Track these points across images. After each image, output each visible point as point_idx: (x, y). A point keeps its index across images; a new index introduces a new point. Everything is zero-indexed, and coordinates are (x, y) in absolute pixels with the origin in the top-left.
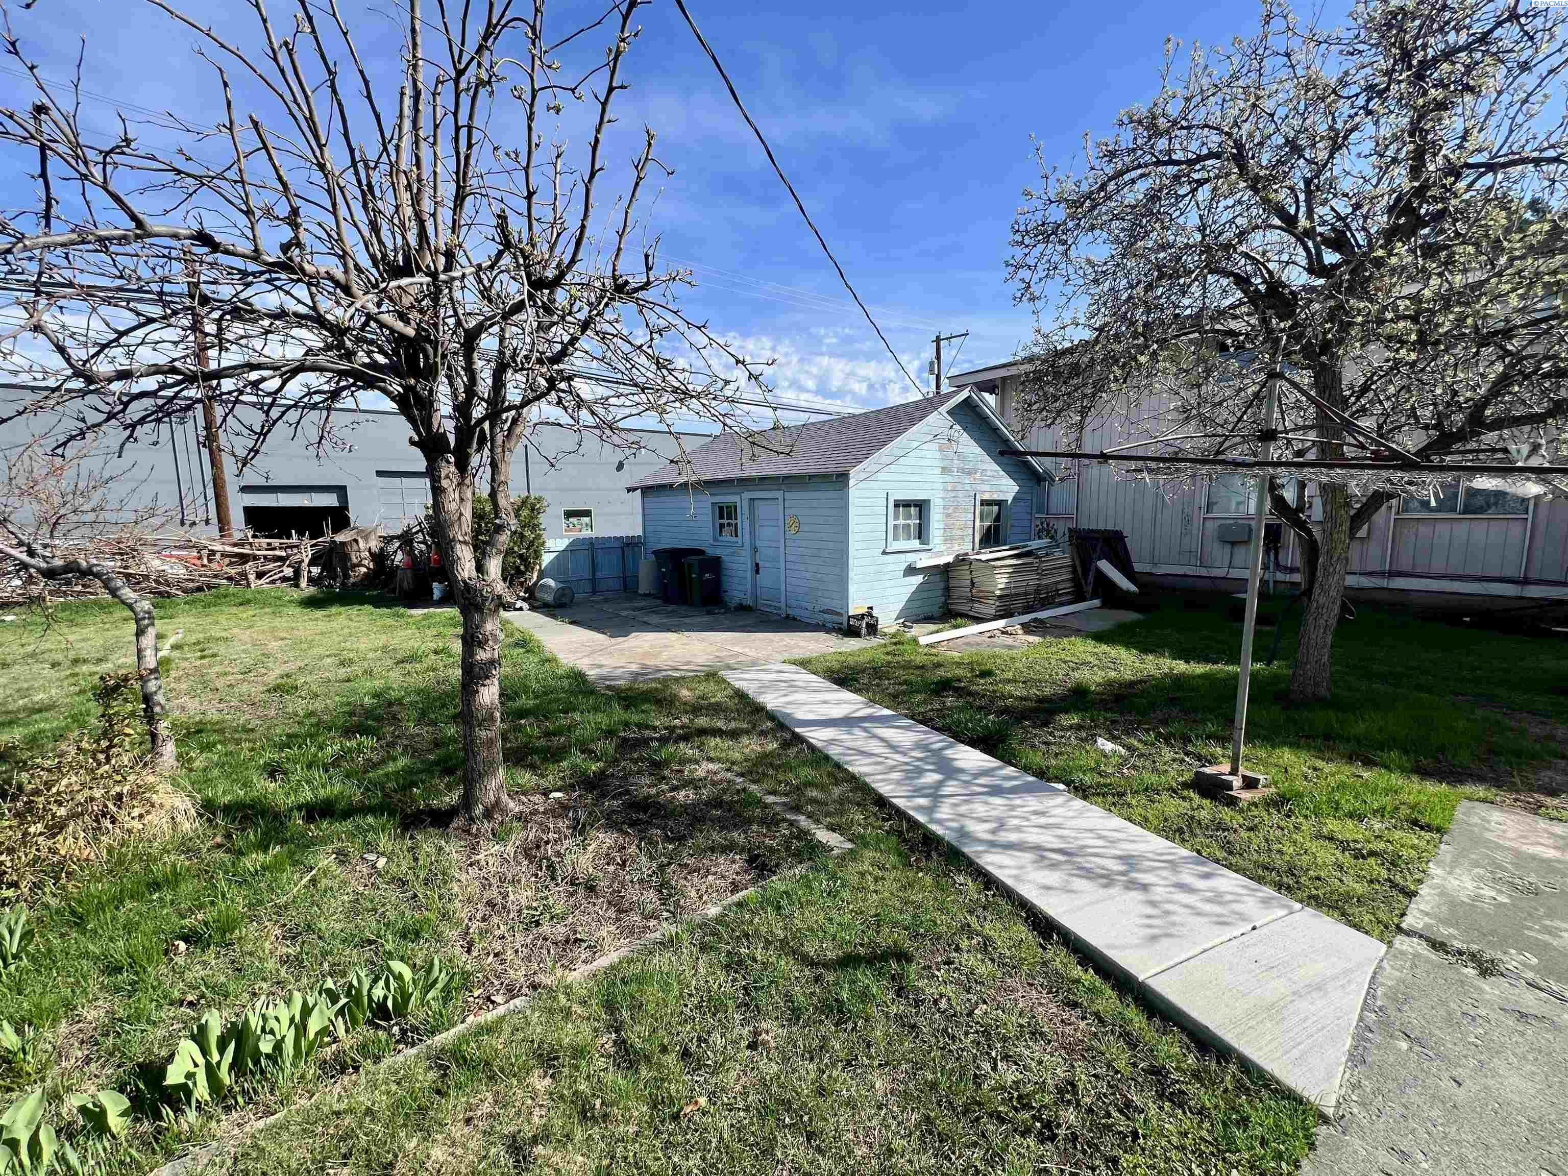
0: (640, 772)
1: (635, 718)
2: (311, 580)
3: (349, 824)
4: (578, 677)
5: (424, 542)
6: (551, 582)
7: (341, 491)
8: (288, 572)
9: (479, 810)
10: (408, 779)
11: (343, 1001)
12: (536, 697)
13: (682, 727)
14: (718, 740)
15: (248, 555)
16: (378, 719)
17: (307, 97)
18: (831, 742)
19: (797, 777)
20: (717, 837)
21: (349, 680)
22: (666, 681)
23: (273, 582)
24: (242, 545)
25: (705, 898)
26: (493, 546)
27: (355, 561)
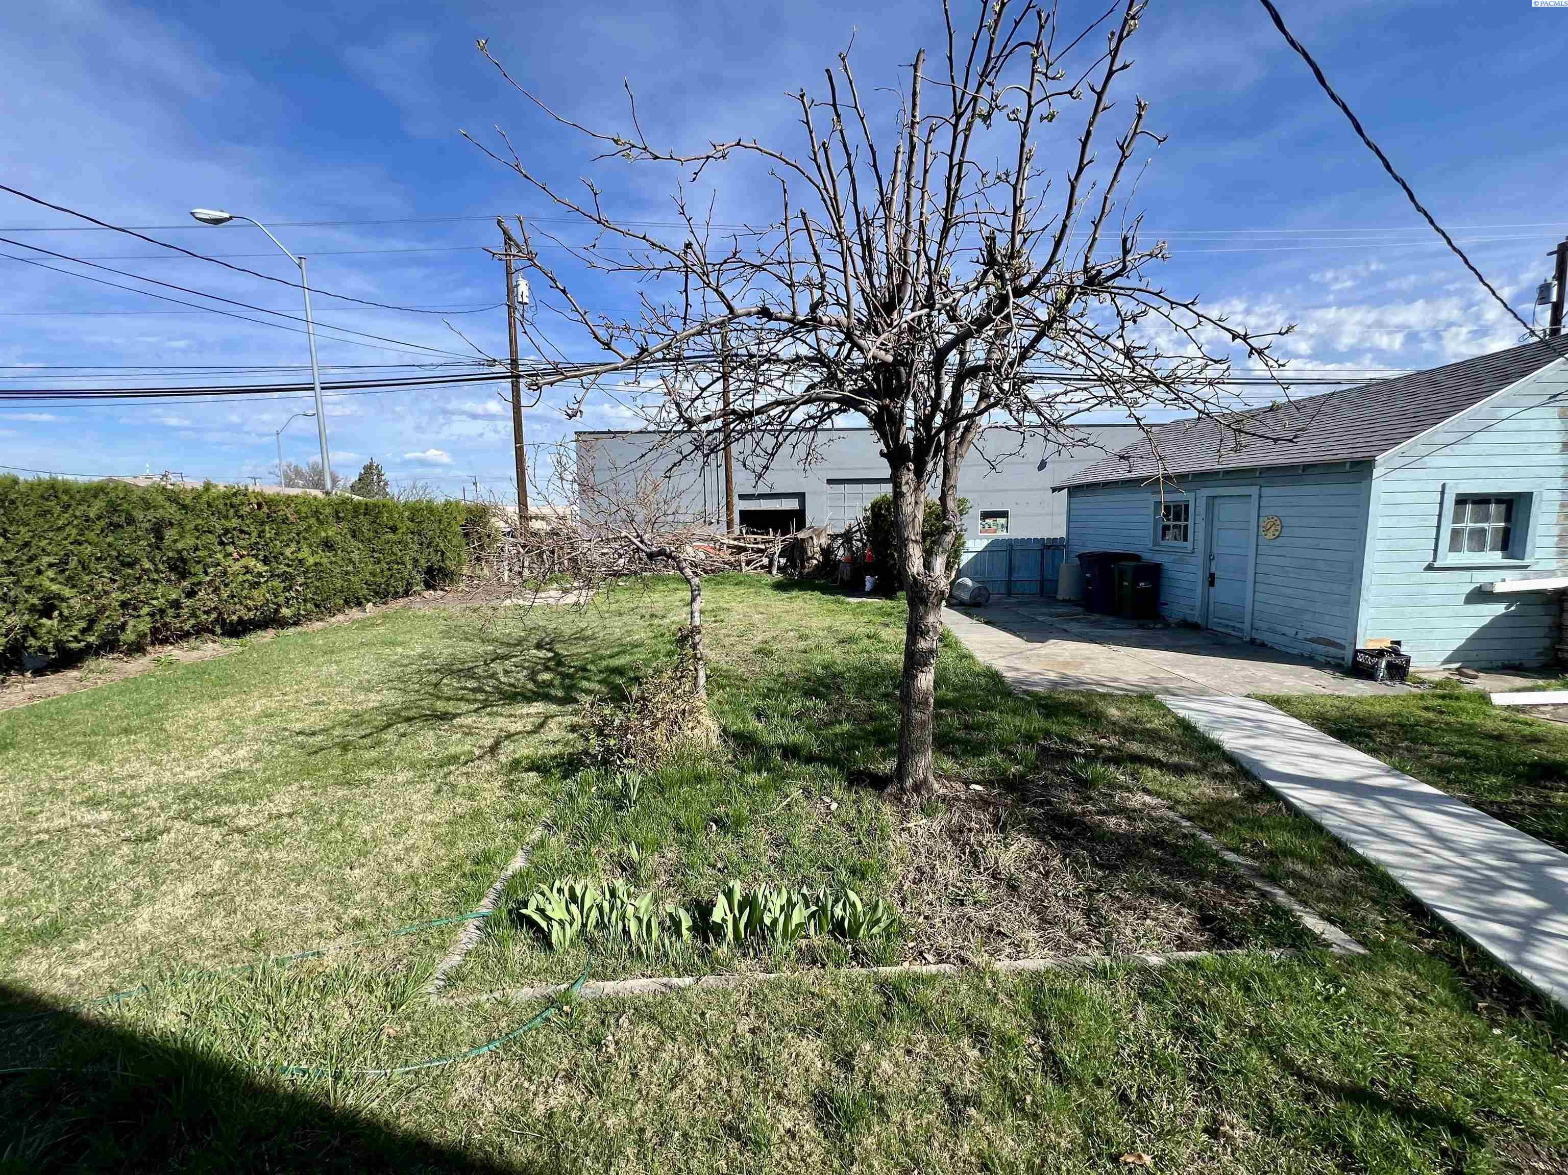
0: (1063, 785)
1: (1055, 728)
2: (779, 568)
3: (810, 768)
4: (995, 677)
5: (861, 540)
6: (968, 582)
7: (801, 496)
8: (765, 561)
9: (909, 783)
10: (851, 743)
11: (814, 908)
12: (955, 690)
13: (1111, 749)
14: (1157, 772)
15: (741, 547)
16: (828, 687)
17: (833, 181)
18: (1326, 808)
19: (1271, 840)
20: (1156, 879)
21: (805, 652)
22: (1089, 694)
23: (755, 569)
24: (739, 539)
25: (1143, 941)
26: (940, 544)
27: (810, 554)
